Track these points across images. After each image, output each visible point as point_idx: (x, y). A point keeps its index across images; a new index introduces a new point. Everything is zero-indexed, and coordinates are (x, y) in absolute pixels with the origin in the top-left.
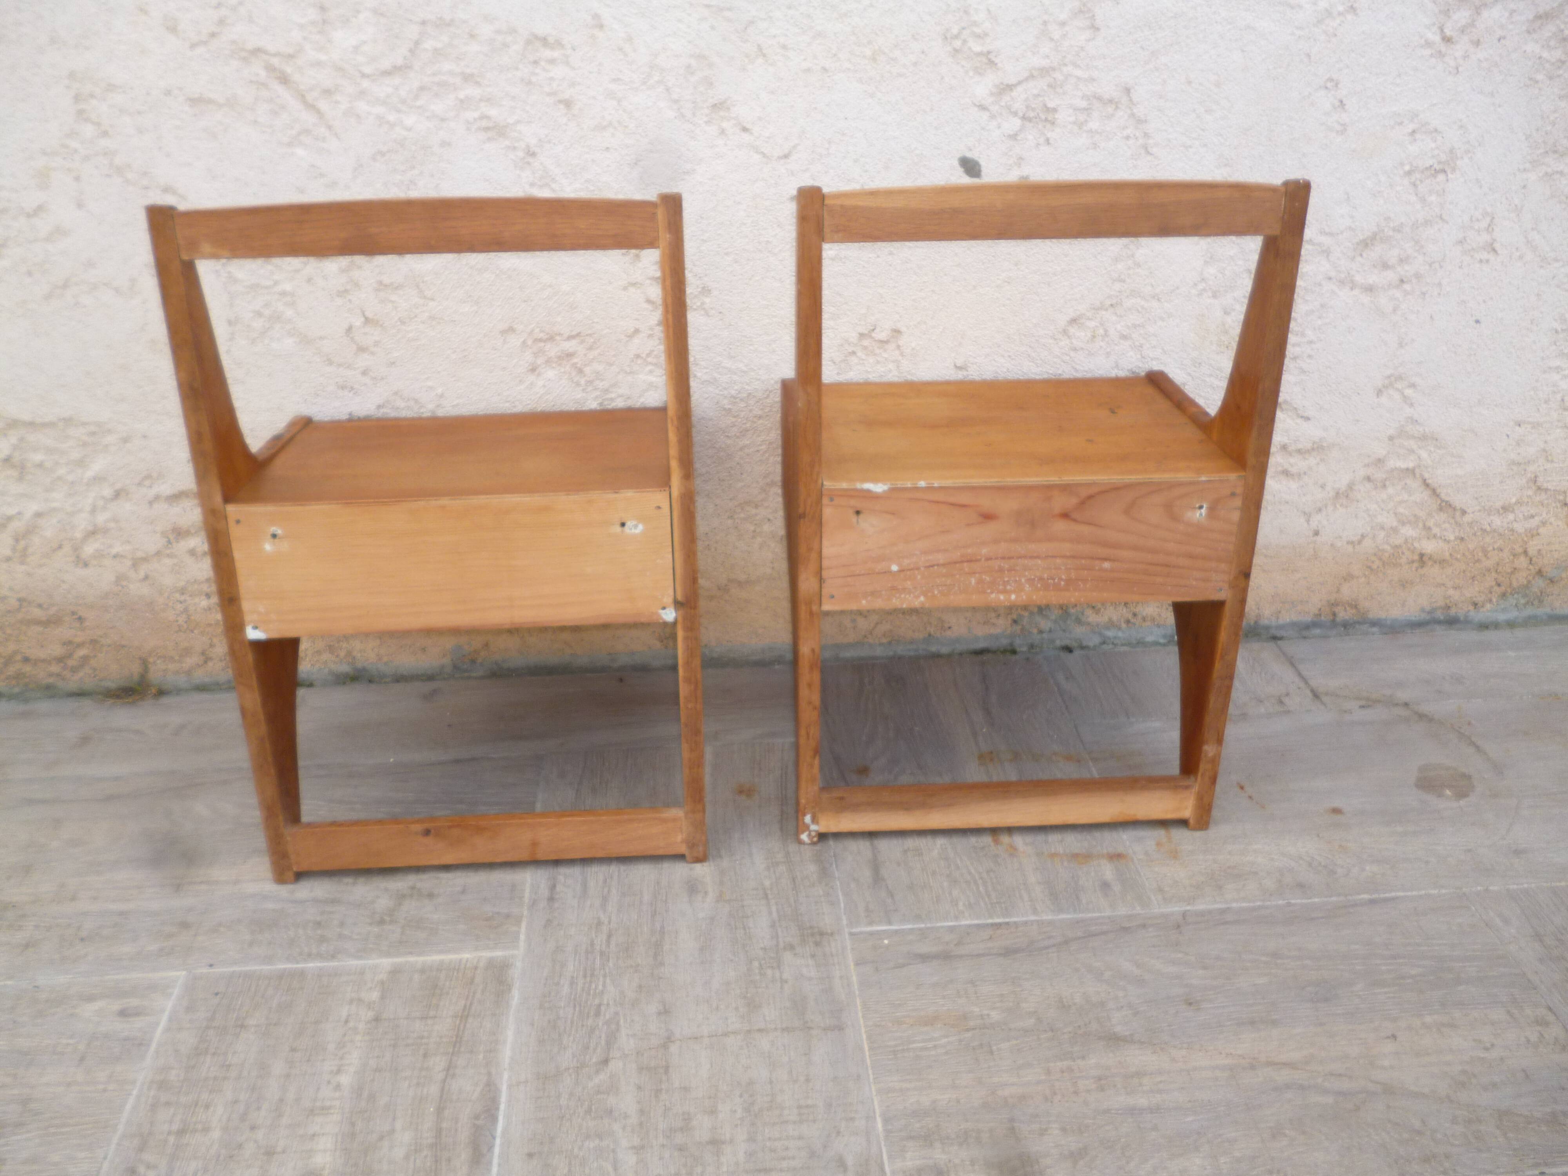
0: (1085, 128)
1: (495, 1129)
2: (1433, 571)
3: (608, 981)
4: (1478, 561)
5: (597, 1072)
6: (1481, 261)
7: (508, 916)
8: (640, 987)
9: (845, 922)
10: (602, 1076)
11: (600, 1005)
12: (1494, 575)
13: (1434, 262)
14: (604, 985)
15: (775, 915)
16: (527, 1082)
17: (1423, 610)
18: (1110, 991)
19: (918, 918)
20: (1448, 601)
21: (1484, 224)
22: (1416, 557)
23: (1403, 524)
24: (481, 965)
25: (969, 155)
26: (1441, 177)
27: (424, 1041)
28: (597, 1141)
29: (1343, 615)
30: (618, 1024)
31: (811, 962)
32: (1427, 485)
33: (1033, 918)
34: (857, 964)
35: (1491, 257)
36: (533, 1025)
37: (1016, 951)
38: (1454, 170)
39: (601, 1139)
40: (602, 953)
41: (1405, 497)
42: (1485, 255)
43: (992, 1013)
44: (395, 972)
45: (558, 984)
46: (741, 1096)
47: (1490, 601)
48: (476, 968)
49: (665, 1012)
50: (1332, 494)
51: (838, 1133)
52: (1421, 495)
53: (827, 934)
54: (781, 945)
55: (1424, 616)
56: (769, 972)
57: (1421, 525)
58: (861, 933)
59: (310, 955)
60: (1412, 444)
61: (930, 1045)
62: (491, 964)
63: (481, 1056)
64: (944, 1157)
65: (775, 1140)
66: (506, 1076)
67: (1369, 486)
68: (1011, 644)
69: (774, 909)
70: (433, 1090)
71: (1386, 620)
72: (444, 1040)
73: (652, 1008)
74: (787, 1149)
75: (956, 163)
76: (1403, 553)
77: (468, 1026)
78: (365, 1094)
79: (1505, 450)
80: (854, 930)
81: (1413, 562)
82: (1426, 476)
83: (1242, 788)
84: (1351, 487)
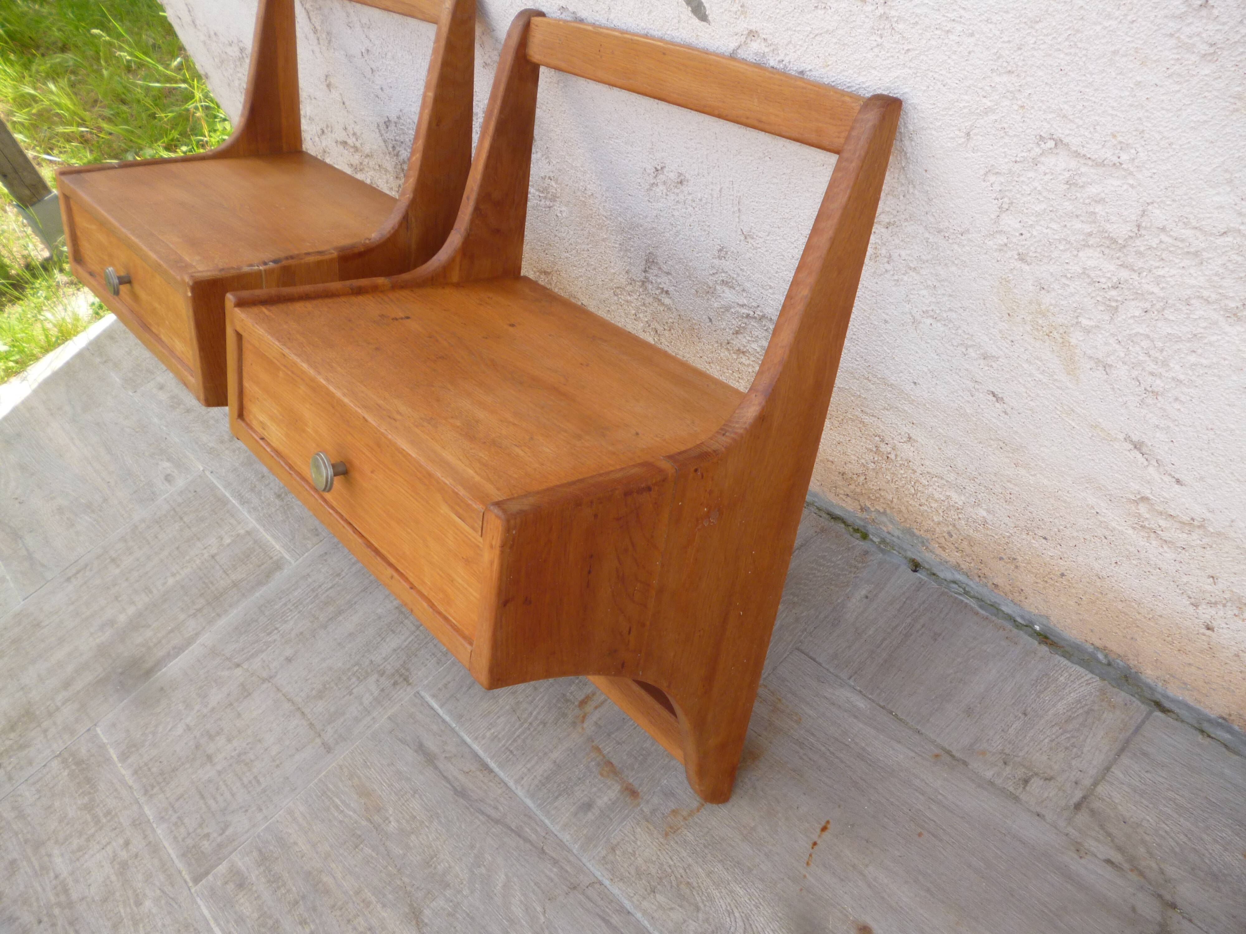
3: (297, 616)
5: (229, 668)
8: (301, 633)
9: (426, 682)
10: (227, 673)
11: (276, 629)
14: (292, 618)
16: (207, 647)
18: (465, 883)
19: (459, 717)
24: (275, 558)
27: (210, 585)
28: (184, 708)
30: (267, 648)
31: (376, 693)
33: (511, 784)
34: (389, 718)
36: (245, 615)
39: (186, 708)
40: (317, 595)
43: (392, 823)
44: (249, 533)
45: (280, 598)
48: (271, 558)
49: (290, 660)
51: (247, 811)
53: (408, 682)
54: (381, 667)
56: (354, 679)
59: (240, 494)
61: (342, 808)
62: (278, 561)
63: (213, 615)
64: (254, 878)
66: (206, 636)
70: (183, 617)
73: (289, 652)
77: (230, 592)
78: (166, 597)
80: (423, 693)
83: (824, 829)
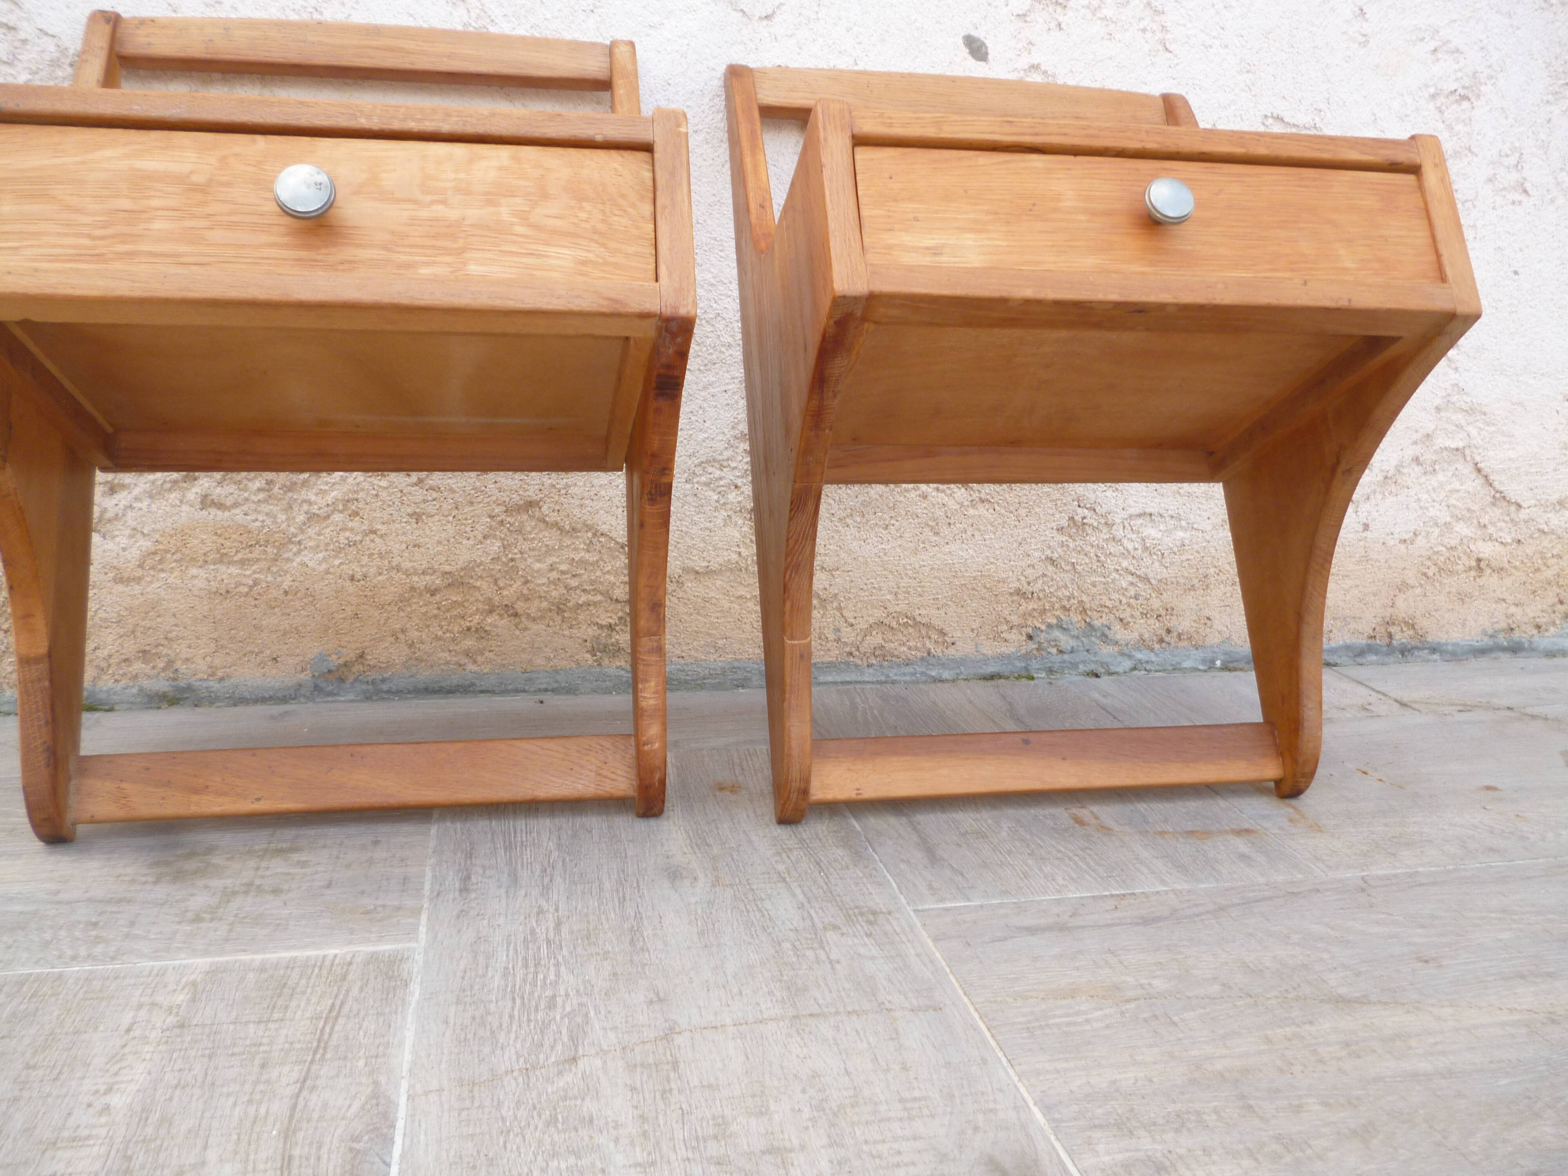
0: (1098, 15)
1: (390, 1153)
2: (1490, 580)
3: (563, 969)
4: (1538, 570)
5: (560, 1073)
6: (1513, 203)
7: (398, 908)
8: (615, 975)
9: (904, 901)
10: (568, 1078)
11: (554, 997)
12: (1556, 589)
13: (1466, 201)
14: (558, 974)
15: (801, 897)
16: (440, 1090)
17: (1484, 633)
18: (1309, 953)
19: (1005, 893)
20: (1510, 621)
21: (1513, 160)
22: (1474, 563)
23: (1458, 519)
24: (358, 960)
25: (975, 33)
26: (1465, 104)
27: (263, 1048)
28: (572, 1160)
29: (1401, 637)
30: (586, 1015)
31: (868, 941)
32: (1479, 471)
33: (1163, 888)
34: (936, 940)
35: (1523, 198)
36: (447, 1023)
37: (1157, 920)
38: (1478, 96)
39: (578, 1157)
40: (549, 942)
41: (1456, 485)
42: (1517, 196)
43: (1154, 982)
44: (214, 972)
45: (483, 976)
46: (804, 1091)
47: (1554, 624)
48: (350, 964)
49: (659, 999)
50: (1380, 478)
52: (1474, 484)
53: (882, 913)
54: (819, 925)
55: (1487, 642)
56: (810, 954)
57: (1475, 521)
58: (930, 909)
59: (74, 958)
60: (1459, 418)
61: (1079, 1019)
62: (373, 959)
63: (361, 1063)
64: (1158, 1147)
65: (875, 1142)
66: (404, 1085)
67: (1418, 469)
68: (1026, 668)
69: (798, 891)
70: (279, 1107)
71: (1446, 644)
72: (297, 1046)
73: (638, 997)
74: (899, 1153)
75: (960, 42)
76: (1459, 558)
77: (337, 1028)
78: (154, 1118)
79: (1556, 430)
80: (923, 907)
81: (1470, 569)
82: (1478, 459)
83: (1365, 773)
84: (1398, 469)
